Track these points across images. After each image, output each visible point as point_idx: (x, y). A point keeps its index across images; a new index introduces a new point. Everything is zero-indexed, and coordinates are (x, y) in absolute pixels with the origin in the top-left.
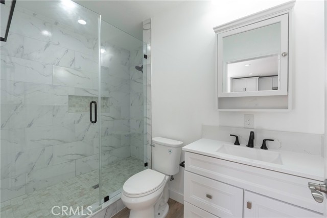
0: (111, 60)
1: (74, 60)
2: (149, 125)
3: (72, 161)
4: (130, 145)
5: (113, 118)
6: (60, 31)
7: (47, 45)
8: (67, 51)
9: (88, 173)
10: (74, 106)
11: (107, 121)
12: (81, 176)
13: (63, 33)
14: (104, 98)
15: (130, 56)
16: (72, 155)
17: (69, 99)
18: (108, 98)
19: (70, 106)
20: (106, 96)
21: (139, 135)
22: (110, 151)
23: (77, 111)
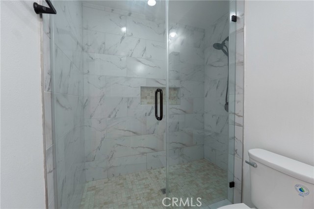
0: (182, 43)
1: (145, 49)
2: (239, 125)
3: (143, 154)
4: (203, 145)
5: (184, 112)
6: (133, 21)
7: (123, 38)
8: (139, 41)
9: (158, 170)
10: (146, 98)
11: (177, 114)
12: (152, 171)
13: (135, 23)
14: (175, 89)
15: (204, 36)
16: (144, 148)
17: (141, 90)
18: (179, 88)
19: (142, 98)
20: (177, 86)
21: (217, 134)
22: (181, 148)
23: (148, 103)
